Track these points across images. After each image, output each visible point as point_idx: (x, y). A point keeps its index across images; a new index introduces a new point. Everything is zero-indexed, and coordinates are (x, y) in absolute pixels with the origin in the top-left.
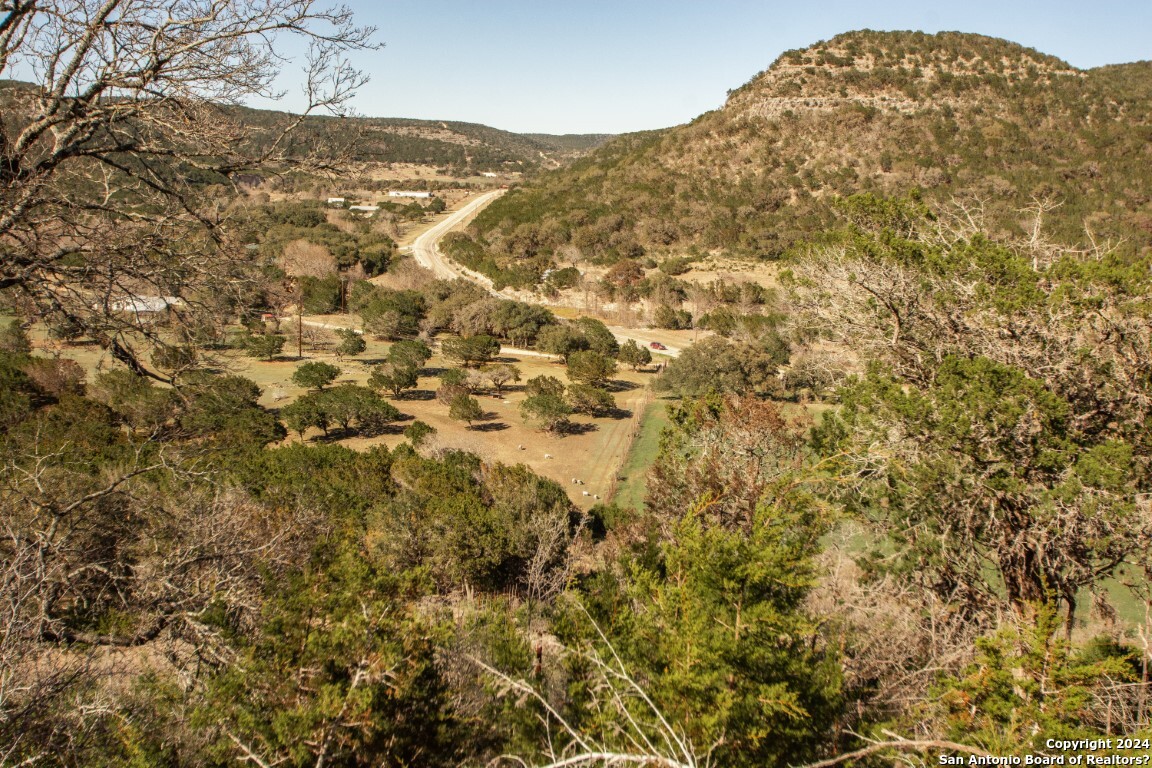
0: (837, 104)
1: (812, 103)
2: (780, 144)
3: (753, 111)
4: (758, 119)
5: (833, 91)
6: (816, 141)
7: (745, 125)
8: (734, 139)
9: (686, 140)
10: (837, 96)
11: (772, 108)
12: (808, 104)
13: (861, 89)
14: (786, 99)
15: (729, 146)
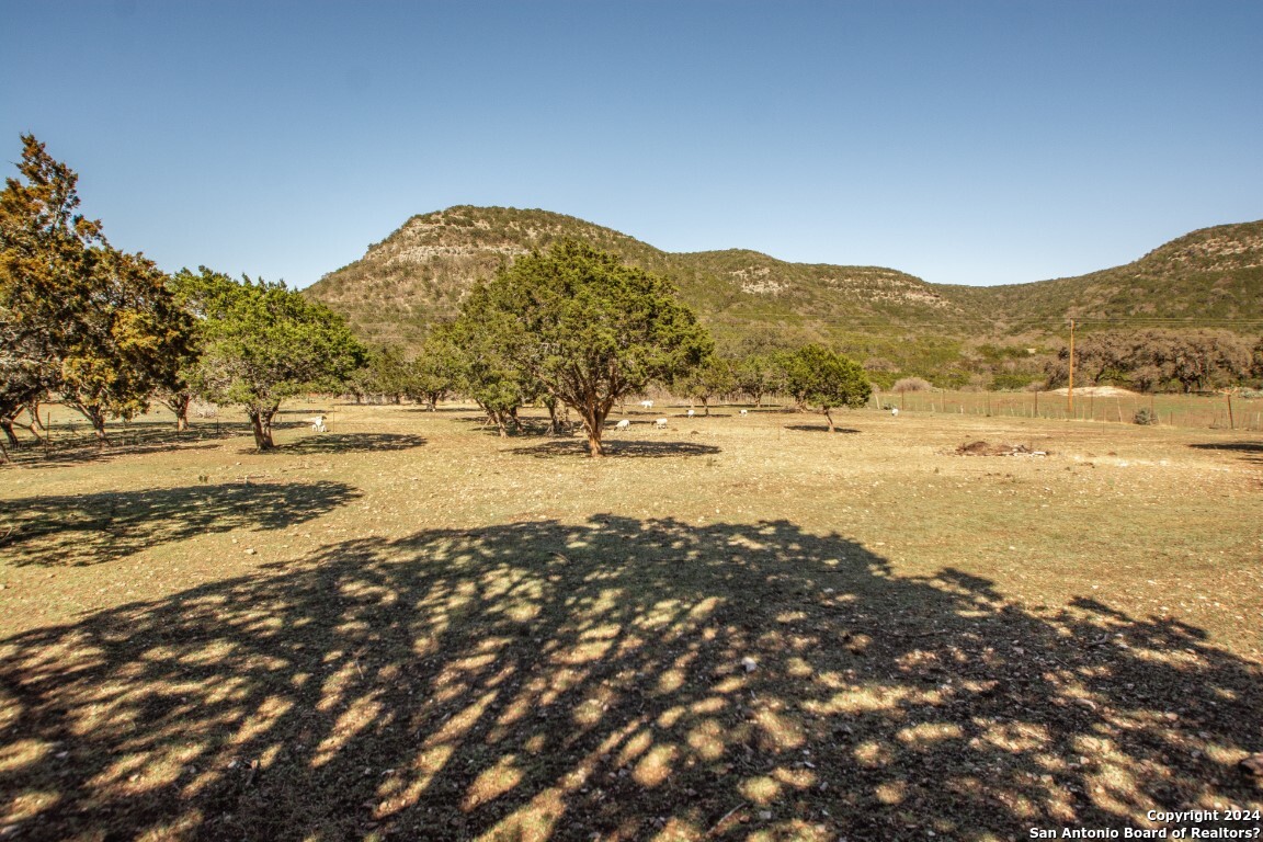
0: (472, 253)
1: (452, 251)
2: (435, 280)
3: (402, 257)
4: (407, 263)
5: (466, 243)
6: (465, 278)
7: (396, 268)
8: (391, 279)
9: (341, 282)
10: (470, 246)
11: (421, 255)
12: (448, 252)
13: (487, 242)
14: (430, 248)
15: (387, 285)
